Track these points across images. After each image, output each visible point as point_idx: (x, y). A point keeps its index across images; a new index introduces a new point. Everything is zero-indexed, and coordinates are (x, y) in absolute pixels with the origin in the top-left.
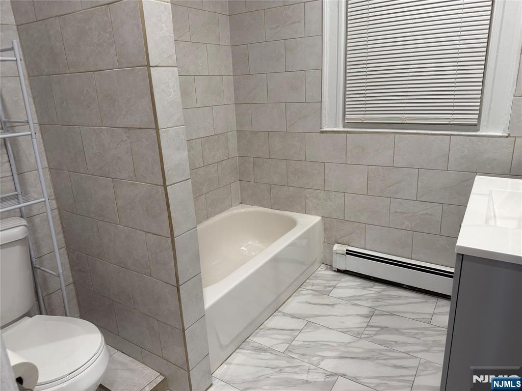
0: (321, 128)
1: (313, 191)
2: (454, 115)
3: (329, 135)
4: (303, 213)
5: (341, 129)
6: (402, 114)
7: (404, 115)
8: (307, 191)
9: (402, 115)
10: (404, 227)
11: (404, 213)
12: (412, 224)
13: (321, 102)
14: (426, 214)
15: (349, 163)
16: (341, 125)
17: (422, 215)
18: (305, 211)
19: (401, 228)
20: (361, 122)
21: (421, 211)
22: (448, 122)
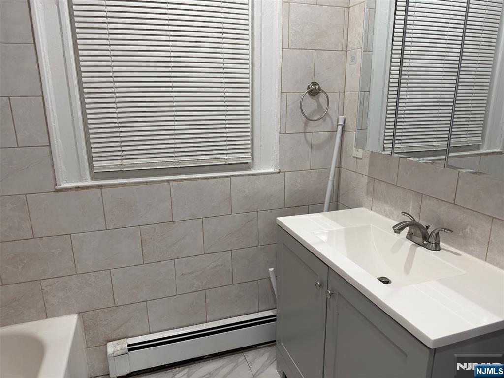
0: (56, 185)
1: (55, 280)
2: (228, 155)
3: (73, 193)
4: (43, 319)
5: (90, 183)
6: (173, 156)
7: (176, 158)
8: (44, 283)
9: (173, 158)
10: (194, 289)
11: (193, 272)
12: (203, 282)
13: (50, 146)
14: (215, 267)
15: (112, 227)
16: (88, 177)
17: (212, 268)
18: (46, 313)
19: (191, 291)
20: (119, 170)
21: (210, 264)
22: (225, 163)
